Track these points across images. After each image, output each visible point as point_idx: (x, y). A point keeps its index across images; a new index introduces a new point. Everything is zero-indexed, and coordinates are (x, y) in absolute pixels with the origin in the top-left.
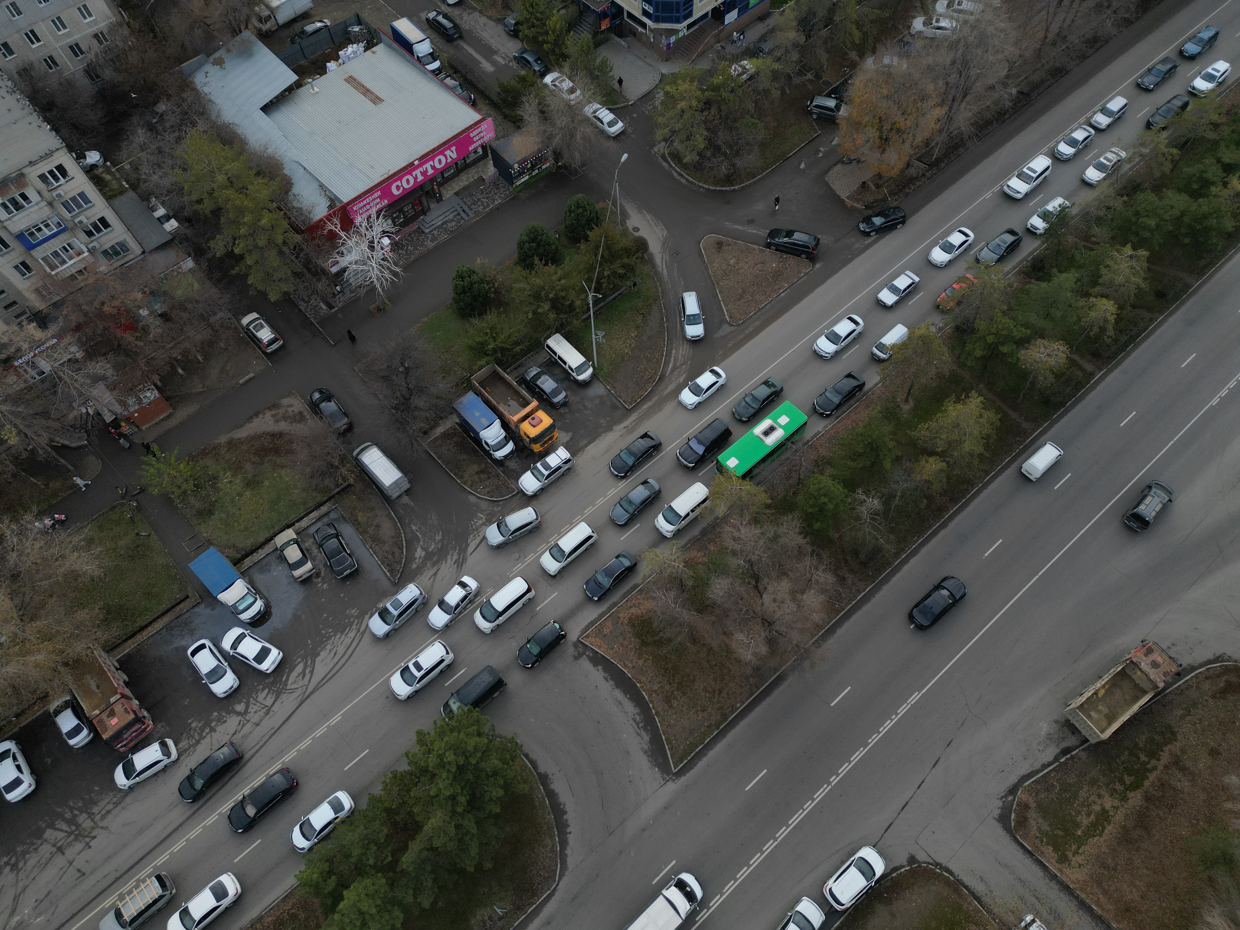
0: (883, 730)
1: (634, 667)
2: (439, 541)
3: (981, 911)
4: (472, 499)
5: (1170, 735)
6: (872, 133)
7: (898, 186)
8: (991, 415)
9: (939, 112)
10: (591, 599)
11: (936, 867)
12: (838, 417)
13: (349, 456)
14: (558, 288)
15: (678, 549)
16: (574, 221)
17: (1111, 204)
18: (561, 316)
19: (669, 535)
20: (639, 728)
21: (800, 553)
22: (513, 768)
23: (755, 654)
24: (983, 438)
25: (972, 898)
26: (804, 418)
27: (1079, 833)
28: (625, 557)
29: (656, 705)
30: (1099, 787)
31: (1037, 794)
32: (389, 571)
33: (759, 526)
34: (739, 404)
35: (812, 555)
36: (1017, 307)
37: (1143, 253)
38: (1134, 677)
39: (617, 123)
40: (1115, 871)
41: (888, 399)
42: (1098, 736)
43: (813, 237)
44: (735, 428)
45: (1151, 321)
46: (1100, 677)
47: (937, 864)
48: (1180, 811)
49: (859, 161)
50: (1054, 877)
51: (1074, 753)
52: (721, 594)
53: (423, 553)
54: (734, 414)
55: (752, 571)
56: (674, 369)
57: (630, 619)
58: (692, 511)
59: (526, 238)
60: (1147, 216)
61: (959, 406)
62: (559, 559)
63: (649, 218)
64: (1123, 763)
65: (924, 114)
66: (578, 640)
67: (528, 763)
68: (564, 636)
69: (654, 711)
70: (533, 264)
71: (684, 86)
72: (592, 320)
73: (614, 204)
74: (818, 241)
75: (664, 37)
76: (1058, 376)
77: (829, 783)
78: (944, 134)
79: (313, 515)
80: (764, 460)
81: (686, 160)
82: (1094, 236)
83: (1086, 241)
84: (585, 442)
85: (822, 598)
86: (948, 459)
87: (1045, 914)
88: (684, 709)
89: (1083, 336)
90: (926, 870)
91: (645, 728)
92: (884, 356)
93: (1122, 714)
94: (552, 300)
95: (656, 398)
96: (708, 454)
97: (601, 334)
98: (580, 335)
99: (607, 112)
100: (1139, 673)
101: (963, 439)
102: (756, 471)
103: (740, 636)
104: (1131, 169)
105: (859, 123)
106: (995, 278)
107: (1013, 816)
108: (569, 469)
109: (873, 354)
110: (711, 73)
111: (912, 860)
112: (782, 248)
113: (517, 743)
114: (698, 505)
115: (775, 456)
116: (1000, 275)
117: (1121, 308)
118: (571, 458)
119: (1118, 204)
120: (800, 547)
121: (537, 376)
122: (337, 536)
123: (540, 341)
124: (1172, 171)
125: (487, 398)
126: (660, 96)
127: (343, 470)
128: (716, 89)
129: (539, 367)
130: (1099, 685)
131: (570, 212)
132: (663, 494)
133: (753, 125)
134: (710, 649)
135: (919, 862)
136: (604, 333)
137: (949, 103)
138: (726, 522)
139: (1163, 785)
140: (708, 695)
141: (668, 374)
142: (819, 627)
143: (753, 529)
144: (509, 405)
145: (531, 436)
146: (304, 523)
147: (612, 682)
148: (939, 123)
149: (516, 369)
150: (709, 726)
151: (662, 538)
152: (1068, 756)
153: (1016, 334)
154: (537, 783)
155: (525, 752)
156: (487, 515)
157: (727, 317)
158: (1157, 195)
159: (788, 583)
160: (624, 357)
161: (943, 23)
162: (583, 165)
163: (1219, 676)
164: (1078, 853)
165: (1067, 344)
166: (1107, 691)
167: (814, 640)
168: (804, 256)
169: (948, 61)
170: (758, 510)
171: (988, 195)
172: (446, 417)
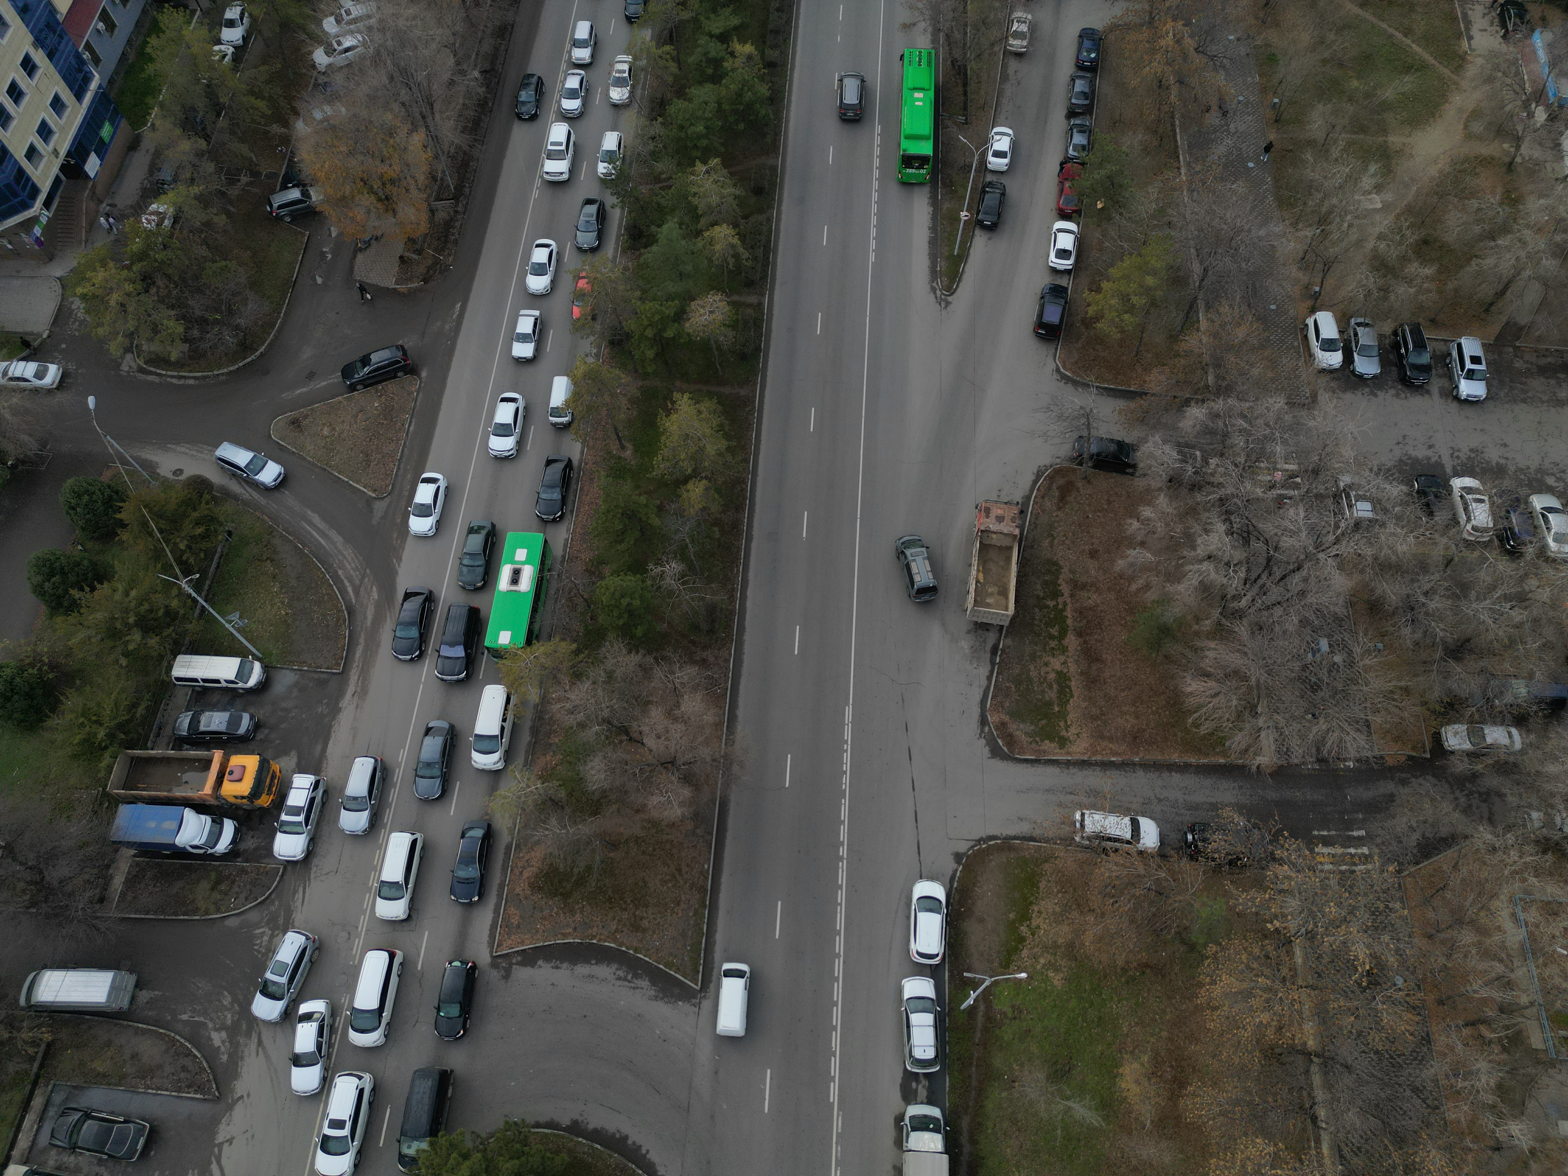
0: (847, 767)
1: (575, 929)
2: (232, 1003)
3: (1041, 847)
4: (232, 923)
5: (1054, 568)
6: (367, 200)
7: (439, 239)
8: (707, 405)
9: (418, 138)
10: (471, 904)
11: (980, 844)
12: (572, 511)
13: (16, 1012)
14: (133, 605)
15: (522, 770)
16: (88, 516)
17: (652, 133)
18: (165, 634)
19: (500, 766)
20: (629, 982)
21: (645, 671)
22: (532, 1152)
23: (682, 804)
24: (718, 431)
25: (1026, 843)
26: (540, 537)
27: (1057, 709)
28: (471, 828)
29: (627, 943)
30: (1040, 657)
31: (1003, 707)
32: (196, 1092)
33: (584, 679)
34: (461, 573)
35: (658, 663)
36: (649, 286)
37: (715, 162)
38: (993, 542)
39: (46, 369)
40: (1104, 714)
41: (604, 459)
42: (1007, 616)
43: (394, 349)
44: (477, 601)
45: (769, 220)
46: (970, 565)
47: (979, 841)
48: (1107, 623)
49: (377, 239)
50: (1068, 764)
51: (1001, 646)
52: (603, 777)
53: (224, 1034)
54: (464, 588)
55: (614, 729)
56: (357, 593)
57: (532, 886)
58: (504, 720)
59: (39, 578)
60: (692, 124)
61: (674, 417)
62: (398, 894)
63: (183, 449)
64: (1041, 621)
65: (405, 149)
66: (493, 957)
67: (546, 1131)
68: (474, 967)
69: (631, 952)
70: (75, 601)
71: (100, 276)
72: (211, 610)
73: (124, 462)
74: (402, 348)
75: (23, 235)
76: (734, 326)
77: (841, 859)
78: (443, 158)
79: (26, 1124)
80: (535, 610)
81: (174, 357)
82: (661, 173)
83: (659, 182)
84: (319, 748)
85: (699, 696)
86: (704, 475)
87: (1086, 801)
88: (658, 920)
89: (726, 274)
90: (975, 854)
91: (636, 976)
92: (567, 419)
93: (1009, 581)
94: (137, 624)
95: (363, 636)
96: (471, 649)
97: (235, 617)
98: (208, 637)
99: (22, 364)
100: (994, 536)
101: (701, 445)
102: (536, 627)
103: (655, 800)
104: (643, 89)
105: (344, 198)
106: (606, 270)
107: (999, 741)
108: (325, 792)
109: (554, 425)
110: (120, 241)
111: (958, 857)
112: (369, 382)
113: (515, 1123)
114: (506, 709)
115: (542, 597)
116: (610, 265)
117: (735, 225)
118: (318, 778)
119: (657, 128)
120: (640, 666)
121: (195, 722)
122: (87, 1115)
123: (163, 681)
124: (680, 69)
125: (150, 796)
126: (77, 304)
127: (23, 1036)
128: (142, 256)
129: (187, 710)
130: (974, 573)
131: (73, 508)
132: (458, 726)
133: (222, 270)
134: (637, 838)
135: (964, 854)
136: (238, 614)
137: (422, 123)
138: (549, 703)
139: (1081, 613)
140: (670, 885)
141: (354, 601)
142: (718, 725)
143: (581, 687)
144: (187, 782)
145: (246, 794)
146: (23, 1142)
147: (565, 965)
148: (429, 150)
149: (158, 735)
150: (696, 913)
151: (495, 775)
152: (999, 653)
153: (667, 312)
154: (572, 1140)
155: (533, 1123)
156: (267, 923)
157: (370, 493)
158: (685, 100)
159: (657, 710)
160: (286, 621)
161: (348, 42)
162: (43, 445)
163: (1049, 488)
164: (1069, 726)
165: (718, 291)
166: (983, 572)
167: (724, 741)
168: (400, 374)
169: (385, 80)
170: (570, 664)
171: (535, 194)
172: (113, 861)
